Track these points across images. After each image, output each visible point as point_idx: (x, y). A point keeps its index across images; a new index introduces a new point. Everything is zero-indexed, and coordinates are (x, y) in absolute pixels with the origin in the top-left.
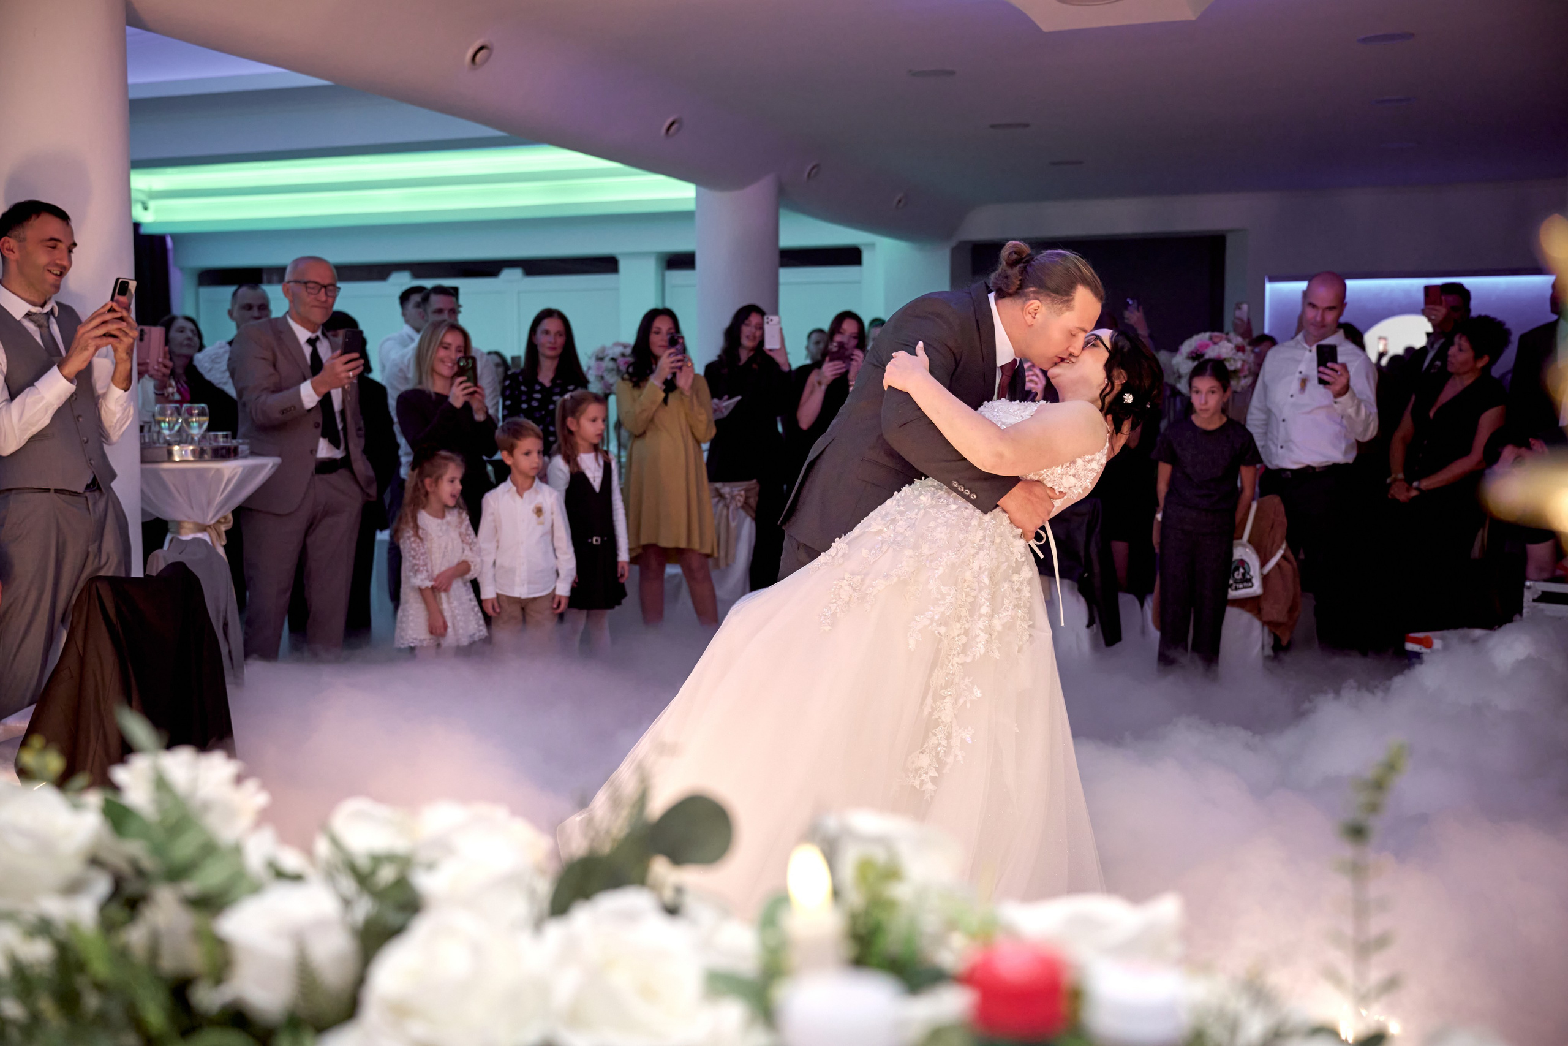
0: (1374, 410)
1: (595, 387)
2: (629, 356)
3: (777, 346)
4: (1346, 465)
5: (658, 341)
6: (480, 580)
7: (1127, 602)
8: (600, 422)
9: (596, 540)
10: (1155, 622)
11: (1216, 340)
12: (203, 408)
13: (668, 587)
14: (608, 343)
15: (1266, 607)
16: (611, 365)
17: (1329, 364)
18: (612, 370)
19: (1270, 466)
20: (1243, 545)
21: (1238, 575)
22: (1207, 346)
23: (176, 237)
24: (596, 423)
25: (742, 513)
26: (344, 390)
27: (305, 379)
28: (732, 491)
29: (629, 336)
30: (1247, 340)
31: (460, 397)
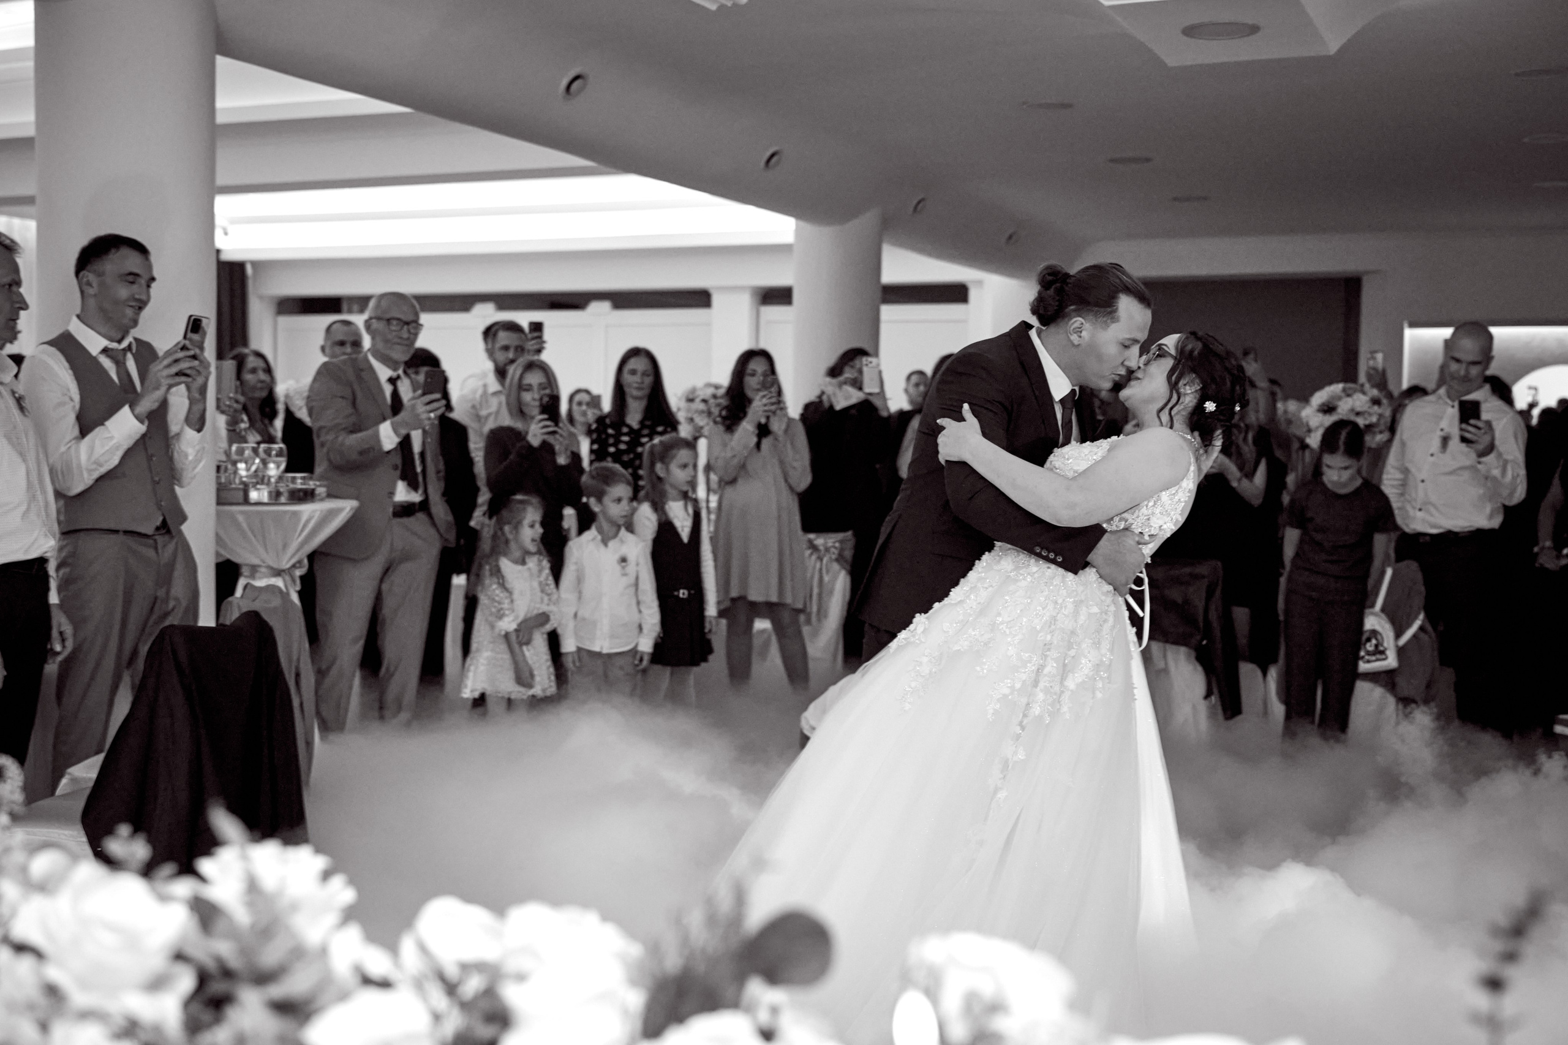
0: (1523, 472)
1: (685, 431)
2: (722, 397)
3: (876, 390)
4: (1491, 531)
5: (751, 383)
6: (559, 631)
7: (1248, 671)
8: (690, 469)
9: (683, 593)
10: (1278, 693)
11: (1350, 392)
12: (281, 448)
13: (757, 642)
14: (700, 384)
15: (1401, 681)
16: (702, 406)
17: (1472, 422)
18: (702, 412)
19: (1407, 530)
20: (1375, 614)
21: (1370, 647)
22: (1340, 398)
23: (255, 264)
24: (687, 469)
25: (836, 566)
26: (425, 432)
27: (384, 419)
28: (826, 543)
29: (723, 377)
30: (1384, 393)
31: (539, 435)
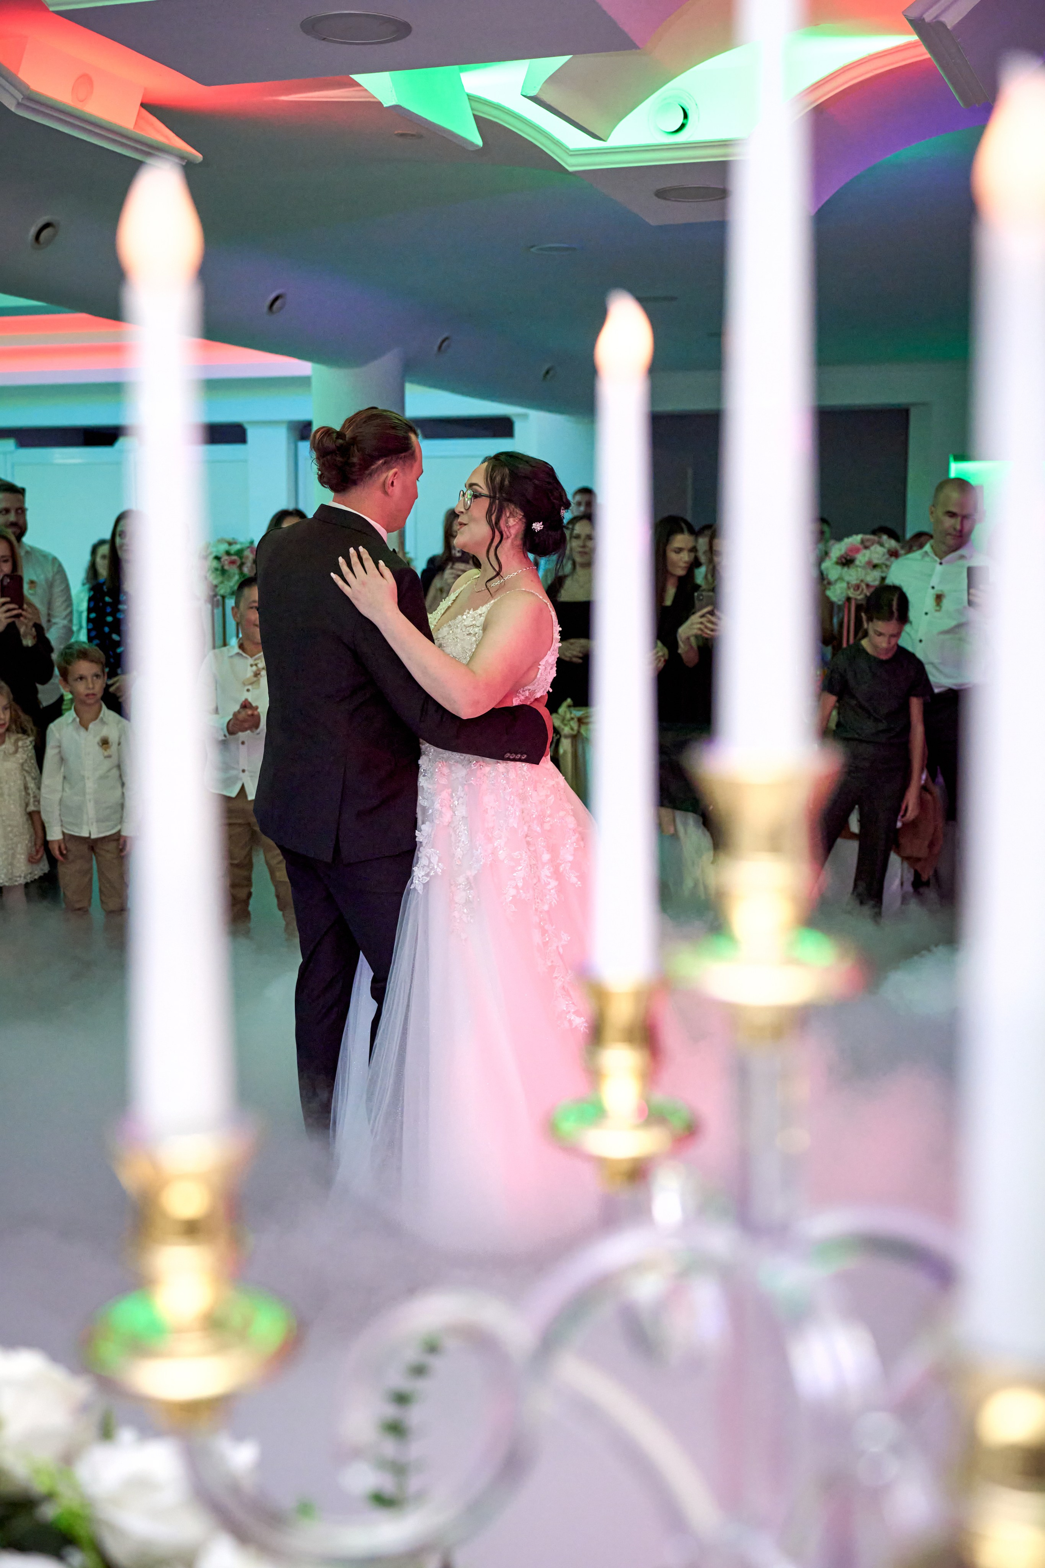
11: (867, 544)
15: (904, 841)
18: (216, 569)
22: (857, 550)
31: (3, 620)
